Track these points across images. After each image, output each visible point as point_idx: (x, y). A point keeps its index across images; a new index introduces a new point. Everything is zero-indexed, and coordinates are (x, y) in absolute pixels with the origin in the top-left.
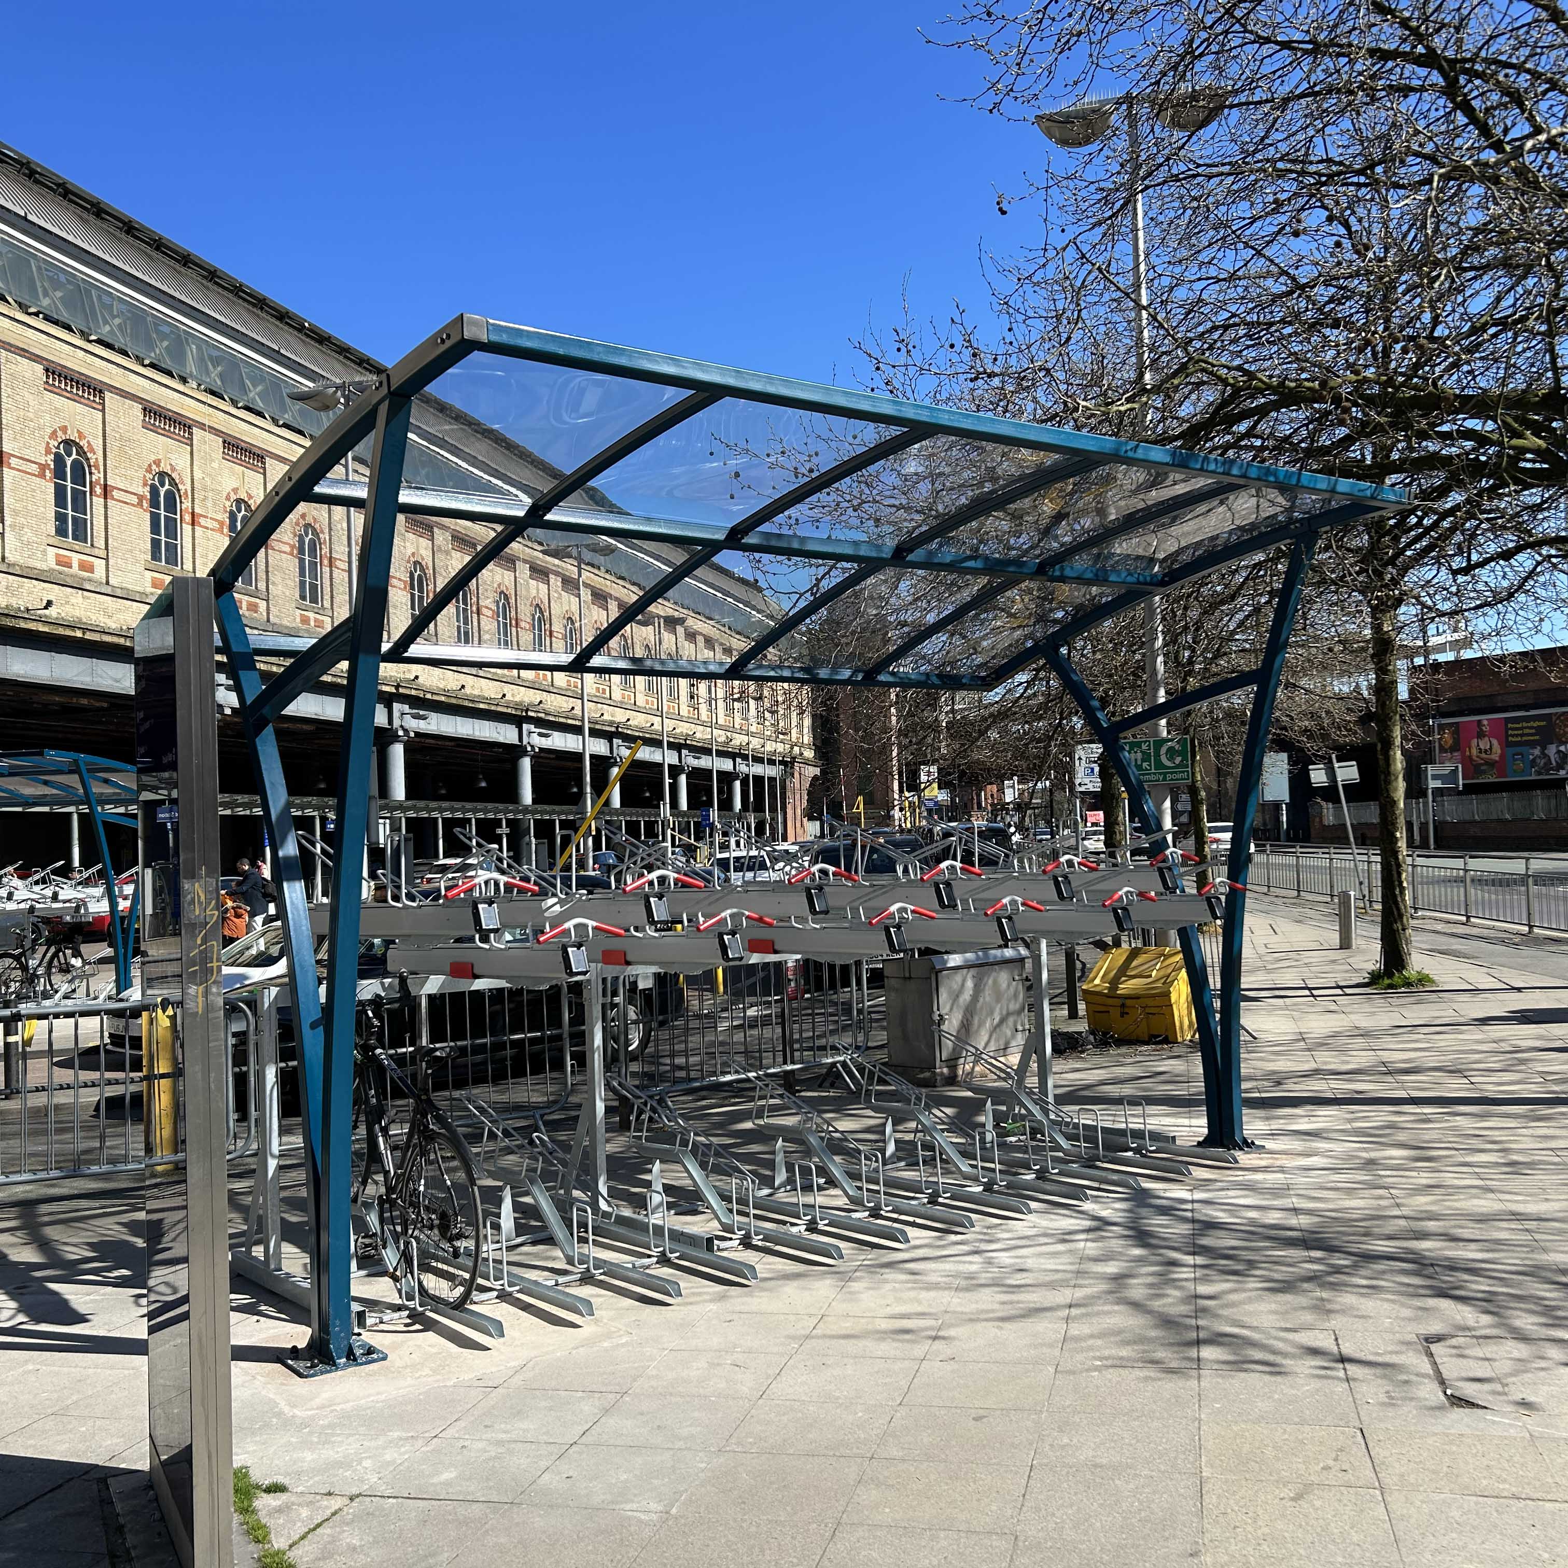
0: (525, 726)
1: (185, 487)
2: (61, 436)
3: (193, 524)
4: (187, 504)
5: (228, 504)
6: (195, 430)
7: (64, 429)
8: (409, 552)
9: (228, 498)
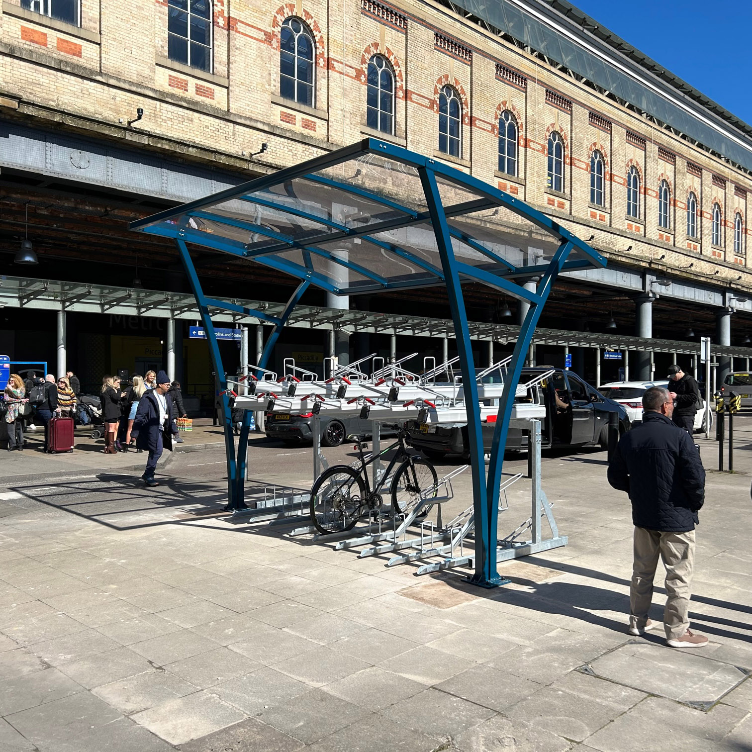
0: (728, 295)
1: (521, 121)
2: (444, 82)
3: (526, 147)
4: (522, 133)
5: (548, 134)
6: (529, 82)
7: (446, 77)
8: (659, 173)
9: (548, 130)
